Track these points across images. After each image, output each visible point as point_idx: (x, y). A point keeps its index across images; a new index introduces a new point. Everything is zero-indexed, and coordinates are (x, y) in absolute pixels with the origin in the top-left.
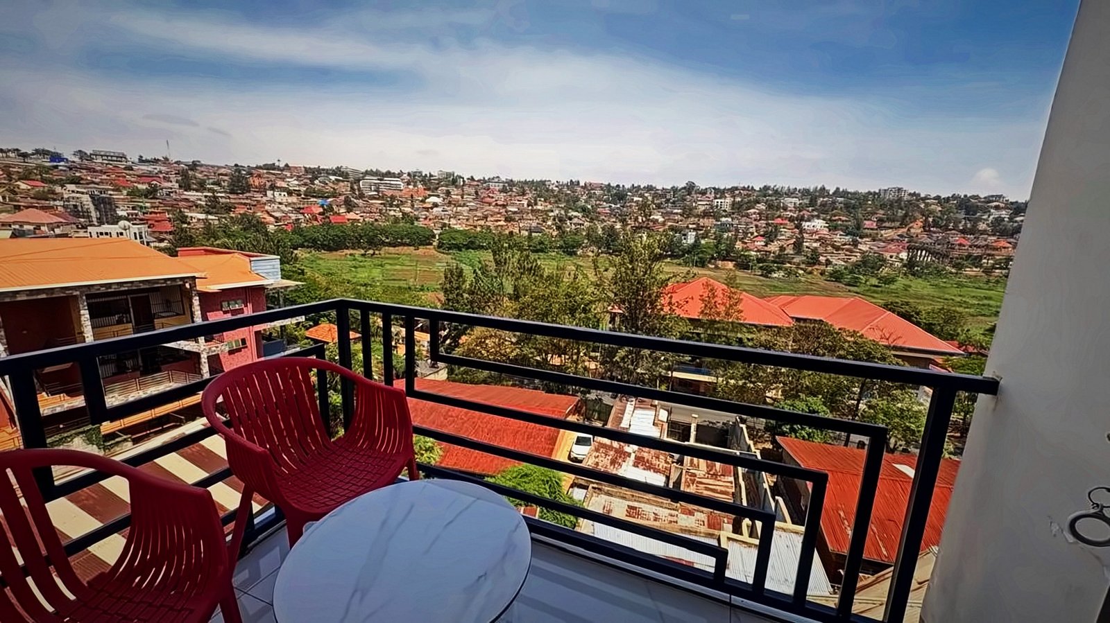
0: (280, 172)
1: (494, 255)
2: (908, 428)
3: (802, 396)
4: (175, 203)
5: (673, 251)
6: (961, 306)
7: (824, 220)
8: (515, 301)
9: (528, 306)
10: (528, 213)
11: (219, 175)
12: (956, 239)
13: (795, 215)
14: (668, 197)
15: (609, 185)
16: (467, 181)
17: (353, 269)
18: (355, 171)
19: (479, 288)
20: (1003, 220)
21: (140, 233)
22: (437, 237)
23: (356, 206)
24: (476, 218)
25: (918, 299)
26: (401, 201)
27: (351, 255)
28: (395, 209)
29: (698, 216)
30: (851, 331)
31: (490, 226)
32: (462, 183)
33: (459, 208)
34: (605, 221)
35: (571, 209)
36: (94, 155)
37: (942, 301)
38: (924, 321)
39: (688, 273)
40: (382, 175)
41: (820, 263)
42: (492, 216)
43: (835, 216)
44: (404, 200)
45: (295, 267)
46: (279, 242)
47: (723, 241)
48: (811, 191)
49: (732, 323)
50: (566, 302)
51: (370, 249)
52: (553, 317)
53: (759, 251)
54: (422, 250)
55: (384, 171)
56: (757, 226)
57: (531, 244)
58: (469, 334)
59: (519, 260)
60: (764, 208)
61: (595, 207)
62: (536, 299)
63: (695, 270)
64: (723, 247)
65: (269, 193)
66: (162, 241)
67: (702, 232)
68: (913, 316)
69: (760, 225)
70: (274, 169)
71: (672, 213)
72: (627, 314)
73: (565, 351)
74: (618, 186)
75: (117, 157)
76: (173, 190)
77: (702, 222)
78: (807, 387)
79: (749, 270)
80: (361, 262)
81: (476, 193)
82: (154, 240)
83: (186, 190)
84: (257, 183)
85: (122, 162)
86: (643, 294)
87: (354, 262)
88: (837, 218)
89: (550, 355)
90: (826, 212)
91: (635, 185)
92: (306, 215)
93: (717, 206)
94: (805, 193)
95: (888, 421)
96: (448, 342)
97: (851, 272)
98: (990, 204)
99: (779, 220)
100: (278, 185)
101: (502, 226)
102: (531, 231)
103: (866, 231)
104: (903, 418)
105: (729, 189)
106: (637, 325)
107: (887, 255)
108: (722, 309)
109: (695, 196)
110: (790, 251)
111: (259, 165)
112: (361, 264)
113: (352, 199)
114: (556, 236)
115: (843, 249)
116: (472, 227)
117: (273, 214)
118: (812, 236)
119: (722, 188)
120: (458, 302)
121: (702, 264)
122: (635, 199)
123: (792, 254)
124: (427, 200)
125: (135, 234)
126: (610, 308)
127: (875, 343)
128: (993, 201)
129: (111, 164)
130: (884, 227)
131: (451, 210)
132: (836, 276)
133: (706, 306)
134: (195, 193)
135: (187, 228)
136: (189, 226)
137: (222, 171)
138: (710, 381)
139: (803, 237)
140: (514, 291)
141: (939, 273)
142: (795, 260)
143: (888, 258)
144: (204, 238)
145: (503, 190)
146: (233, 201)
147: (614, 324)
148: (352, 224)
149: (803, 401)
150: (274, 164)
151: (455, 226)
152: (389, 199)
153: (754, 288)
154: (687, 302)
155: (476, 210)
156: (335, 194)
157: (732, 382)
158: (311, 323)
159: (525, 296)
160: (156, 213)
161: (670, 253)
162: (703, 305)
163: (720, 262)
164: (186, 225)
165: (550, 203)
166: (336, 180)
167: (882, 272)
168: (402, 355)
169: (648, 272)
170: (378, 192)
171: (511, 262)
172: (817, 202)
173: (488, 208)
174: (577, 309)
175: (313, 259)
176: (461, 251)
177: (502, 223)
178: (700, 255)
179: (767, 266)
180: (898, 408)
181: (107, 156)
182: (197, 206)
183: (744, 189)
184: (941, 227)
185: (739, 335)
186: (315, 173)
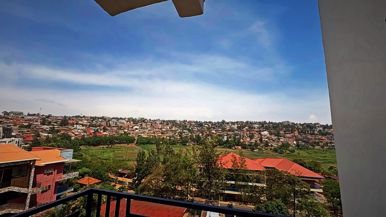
0: (81, 118)
1: (157, 147)
2: (315, 210)
3: (274, 199)
4: (37, 130)
5: (221, 143)
6: (318, 160)
7: (267, 131)
8: (164, 164)
9: (169, 166)
10: (169, 131)
11: (58, 119)
12: (309, 137)
13: (258, 130)
14: (216, 125)
15: (197, 121)
16: (148, 121)
17: (102, 153)
18: (109, 118)
19: (150, 160)
20: (321, 130)
21: (19, 141)
22: (136, 140)
23: (107, 130)
24: (151, 133)
25: (303, 158)
26: (124, 128)
27: (102, 147)
28: (122, 130)
29: (227, 131)
30: (285, 171)
31: (155, 136)
32: (146, 121)
33: (145, 130)
34: (196, 133)
35: (184, 129)
36: (10, 113)
37: (312, 158)
38: (308, 166)
39: (226, 151)
40: (118, 119)
41: (269, 146)
42: (157, 132)
43: (271, 130)
44: (125, 127)
45: (79, 153)
46: (74, 143)
47: (236, 139)
48: (261, 122)
49: (244, 170)
50: (183, 164)
51: (110, 145)
52: (178, 170)
53: (248, 142)
54: (130, 145)
55: (119, 117)
56: (246, 134)
57: (170, 142)
58: (145, 178)
59: (166, 148)
60: (248, 128)
61: (192, 129)
62: (172, 163)
63: (229, 150)
64: (236, 141)
65: (75, 126)
66: (27, 144)
67: (229, 136)
68: (304, 164)
69: (247, 133)
70: (79, 117)
71: (218, 130)
72: (206, 168)
73: (183, 184)
74: (200, 122)
75: (19, 113)
76: (38, 125)
77: (228, 133)
78: (275, 195)
79: (246, 149)
80: (106, 150)
81: (151, 125)
82: (24, 144)
83: (43, 125)
84: (71, 122)
85: (20, 115)
86: (211, 160)
87: (103, 150)
88: (271, 131)
89: (177, 186)
90: (267, 129)
91: (206, 121)
92: (87, 133)
93: (233, 128)
94: (260, 123)
95: (307, 208)
96: (137, 182)
97: (280, 149)
98: (316, 126)
99: (253, 132)
100: (79, 123)
101: (160, 135)
102: (170, 137)
103: (281, 135)
104: (312, 206)
105: (236, 122)
106: (210, 173)
107: (290, 143)
108: (239, 164)
109: (225, 125)
110: (258, 142)
111: (74, 116)
112: (106, 151)
113: (106, 127)
114: (179, 139)
115: (275, 141)
116: (149, 136)
117: (75, 133)
118: (265, 137)
119: (234, 122)
120: (142, 165)
121: (230, 147)
122: (206, 126)
123: (259, 143)
124: (134, 127)
125: (16, 142)
126: (199, 166)
127: (294, 176)
128: (317, 125)
129: (16, 116)
130: (287, 133)
131: (142, 131)
132: (275, 150)
133: (234, 164)
134: (46, 126)
135: (39, 139)
136: (40, 138)
137: (59, 118)
138: (239, 194)
139: (262, 137)
140: (164, 160)
141: (308, 148)
142: (261, 145)
143: (290, 144)
144: (45, 143)
145: (161, 124)
146: (60, 129)
147: (201, 172)
148: (105, 136)
149: (275, 201)
150: (79, 116)
151: (143, 136)
152: (120, 127)
153: (249, 156)
154: (227, 163)
155: (151, 130)
156: (100, 126)
157: (247, 194)
158: (81, 177)
159: (168, 162)
160: (28, 134)
161: (219, 144)
162: (233, 163)
163: (236, 146)
164: (39, 138)
165: (177, 128)
166: (101, 121)
167: (290, 148)
168: (117, 189)
169: (212, 151)
170: (116, 125)
171: (163, 149)
172: (264, 125)
173: (155, 130)
174: (187, 167)
175: (87, 149)
176: (144, 145)
177: (160, 134)
178: (230, 144)
179: (252, 147)
180: (309, 202)
181: (16, 113)
182: (45, 131)
183: (240, 122)
184: (303, 133)
185: (247, 174)
186: (94, 118)
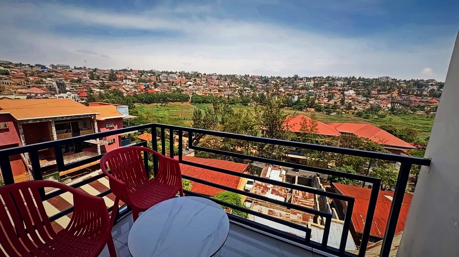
0: (128, 72)
1: (214, 106)
2: (391, 180)
3: (344, 165)
4: (88, 85)
5: (289, 104)
6: (415, 128)
7: (354, 90)
8: (222, 124)
9: (228, 126)
10: (228, 88)
11: (105, 73)
12: (413, 98)
13: (341, 89)
14: (286, 81)
15: (262, 76)
16: (203, 75)
17: (157, 111)
18: (158, 72)
19: (208, 119)
20: (435, 90)
21: (75, 97)
22: (191, 98)
23: (158, 85)
24: (206, 91)
25: (395, 124)
26: (176, 84)
27: (156, 105)
28: (174, 87)
29: (299, 89)
30: (366, 138)
31: (212, 94)
32: (201, 76)
33: (199, 86)
34: (260, 92)
35: (245, 86)
36: (57, 66)
37: (406, 125)
38: (398, 134)
39: (295, 113)
40: (168, 73)
41: (352, 109)
42: (213, 89)
43: (359, 89)
44: (177, 83)
45: (134, 110)
46: (128, 100)
47: (310, 100)
48: (348, 78)
49: (314, 134)
50: (243, 125)
51: (164, 103)
52: (238, 131)
53: (325, 104)
54: (184, 104)
55: (170, 71)
56: (324, 93)
57: (229, 101)
58: (203, 138)
59: (224, 108)
60: (327, 85)
61: (255, 86)
62: (231, 123)
63: (298, 112)
64: (310, 102)
65: (124, 81)
66: (83, 100)
67: (301, 96)
68: (393, 132)
69: (326, 93)
70: (126, 71)
71: (288, 88)
72: (269, 130)
73: (243, 145)
74: (265, 77)
75: (66, 67)
76: (87, 80)
77: (301, 92)
78: (346, 162)
79: (321, 112)
80: (160, 108)
81: (207, 80)
82: (80, 99)
83: (92, 80)
84: (119, 77)
85: (68, 69)
86: (276, 122)
87: (157, 108)
88: (360, 90)
89: (236, 147)
90: (355, 87)
91: (273, 76)
92: (138, 89)
93: (307, 85)
94: (346, 79)
95: (382, 177)
96: (195, 141)
97: (366, 113)
98: (428, 84)
99: (334, 91)
100: (128, 77)
101: (217, 93)
102: (229, 96)
103: (373, 95)
104: (389, 176)
105: (312, 78)
106: (273, 135)
107: (382, 106)
108: (309, 128)
109: (298, 81)
110: (339, 104)
111: (120, 69)
112: (160, 109)
113: (157, 83)
114: (239, 97)
115: (362, 103)
116: (205, 94)
117: (126, 89)
118: (349, 97)
119: (310, 77)
120: (199, 125)
121: (301, 109)
122: (273, 82)
123: (339, 105)
124: (187, 83)
125: (73, 97)
126: (261, 127)
127: (376, 143)
128: (430, 82)
129: (64, 70)
130: (381, 93)
131: (196, 87)
132: (359, 115)
133: (302, 127)
134: (95, 81)
135: (92, 95)
136: (93, 94)
137: (106, 72)
138: (304, 158)
139: (344, 98)
140: (222, 120)
141: (405, 113)
142: (341, 108)
143: (382, 107)
144: (99, 99)
145: (218, 79)
146: (110, 84)
147: (263, 134)
148: (157, 93)
149: (344, 167)
150: (126, 69)
151: (198, 94)
152: (171, 83)
153: (323, 120)
154: (294, 125)
155: (207, 87)
156: (150, 81)
157: (313, 159)
158: (140, 133)
159: (226, 122)
160: (81, 89)
161: (287, 105)
162: (301, 127)
163: (308, 108)
164: (92, 94)
165: (237, 84)
166: (151, 75)
167: (379, 113)
168: (176, 146)
169: (278, 112)
170: (167, 80)
171: (221, 108)
172: (350, 83)
173: (211, 86)
174: (247, 128)
175: (141, 107)
176: (200, 104)
177: (217, 92)
178: (300, 106)
179: (329, 110)
180: (386, 171)
181: (62, 67)
182: (96, 86)
183: (319, 78)
184: (406, 93)
185: (317, 139)
186: (142, 73)
